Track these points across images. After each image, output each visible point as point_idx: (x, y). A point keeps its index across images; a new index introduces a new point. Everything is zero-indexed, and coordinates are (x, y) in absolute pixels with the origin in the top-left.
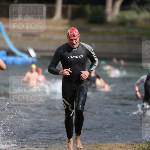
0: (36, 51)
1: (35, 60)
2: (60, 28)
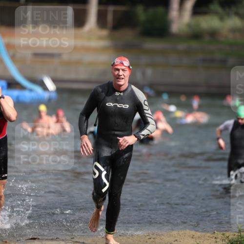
0: (54, 81)
1: (54, 95)
2: (95, 43)
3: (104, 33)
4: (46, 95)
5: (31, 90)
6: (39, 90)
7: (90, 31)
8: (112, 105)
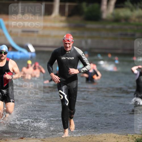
3: (64, 18)
4: (29, 55)
5: (21, 52)
6: (25, 51)
7: (55, 17)
8: (64, 58)
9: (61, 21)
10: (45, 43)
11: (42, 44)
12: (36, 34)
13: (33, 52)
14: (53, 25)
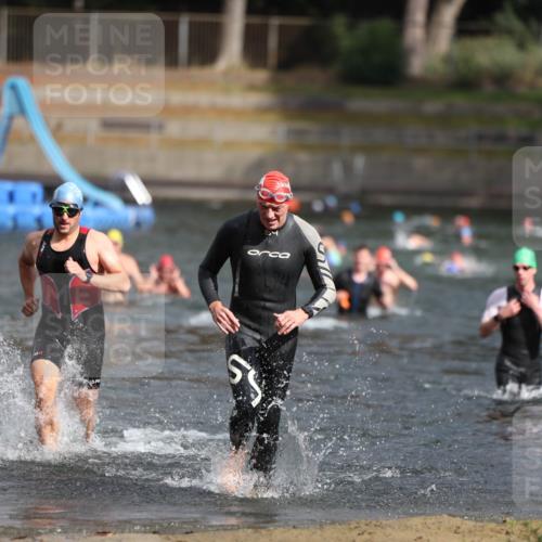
3: (261, 76)
5: (97, 204)
6: (114, 202)
7: (226, 73)
8: (258, 253)
9: (252, 88)
10: (189, 172)
11: (177, 174)
12: (154, 137)
13: (144, 205)
14: (221, 100)
